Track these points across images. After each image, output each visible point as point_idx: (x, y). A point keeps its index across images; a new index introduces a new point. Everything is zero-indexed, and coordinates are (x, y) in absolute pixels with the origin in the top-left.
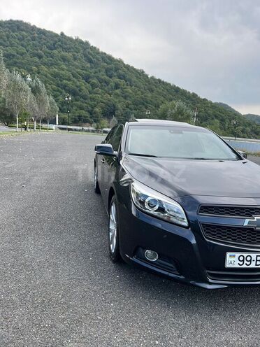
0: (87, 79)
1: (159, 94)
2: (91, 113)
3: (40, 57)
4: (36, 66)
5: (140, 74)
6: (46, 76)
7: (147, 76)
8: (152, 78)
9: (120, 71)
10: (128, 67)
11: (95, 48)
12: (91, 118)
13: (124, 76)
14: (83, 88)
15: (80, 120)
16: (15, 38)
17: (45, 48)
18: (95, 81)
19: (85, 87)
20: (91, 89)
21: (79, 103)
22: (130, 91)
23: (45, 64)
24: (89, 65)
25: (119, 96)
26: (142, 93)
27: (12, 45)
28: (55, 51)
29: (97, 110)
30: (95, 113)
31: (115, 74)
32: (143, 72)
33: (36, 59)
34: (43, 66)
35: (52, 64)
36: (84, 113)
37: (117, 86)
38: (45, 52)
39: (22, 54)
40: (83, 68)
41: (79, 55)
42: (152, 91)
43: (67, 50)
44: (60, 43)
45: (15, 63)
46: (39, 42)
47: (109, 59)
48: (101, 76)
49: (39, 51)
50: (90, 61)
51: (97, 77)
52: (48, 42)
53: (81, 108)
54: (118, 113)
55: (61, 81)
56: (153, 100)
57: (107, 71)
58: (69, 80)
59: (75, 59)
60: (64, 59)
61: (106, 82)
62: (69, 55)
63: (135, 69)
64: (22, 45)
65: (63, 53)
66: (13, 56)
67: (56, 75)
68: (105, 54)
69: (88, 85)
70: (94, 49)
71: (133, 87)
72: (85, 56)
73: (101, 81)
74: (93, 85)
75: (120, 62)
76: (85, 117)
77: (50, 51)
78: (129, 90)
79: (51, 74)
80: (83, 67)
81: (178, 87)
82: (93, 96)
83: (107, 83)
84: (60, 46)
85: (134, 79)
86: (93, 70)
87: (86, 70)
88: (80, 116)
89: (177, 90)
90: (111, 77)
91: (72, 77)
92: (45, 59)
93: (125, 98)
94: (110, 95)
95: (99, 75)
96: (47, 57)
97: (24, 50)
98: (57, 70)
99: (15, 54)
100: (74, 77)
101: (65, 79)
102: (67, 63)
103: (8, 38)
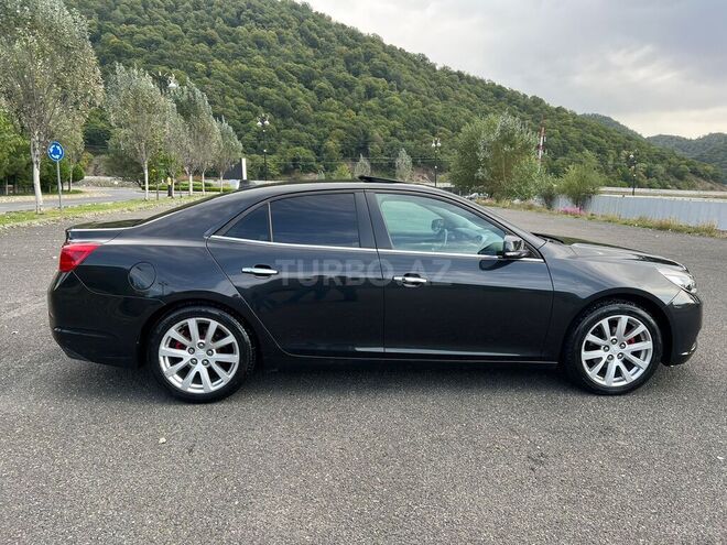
0: (307, 80)
1: (461, 102)
2: (318, 151)
3: (211, 42)
4: (204, 61)
5: (419, 63)
6: (223, 80)
7: (433, 67)
8: (445, 70)
9: (376, 61)
10: (391, 51)
11: (322, 16)
12: (318, 161)
13: (384, 71)
14: (300, 99)
15: (296, 166)
16: (159, 7)
17: (220, 23)
18: (324, 84)
19: (304, 99)
20: (316, 102)
21: (292, 132)
22: (400, 101)
23: (222, 56)
24: (310, 52)
25: (374, 112)
26: (425, 103)
27: (153, 21)
28: (240, 29)
29: (330, 144)
30: (326, 151)
31: (366, 67)
32: (425, 59)
33: (204, 47)
34: (216, 61)
35: (235, 56)
36: (304, 153)
37: (370, 92)
38: (220, 32)
39: (174, 39)
40: (299, 59)
41: (290, 34)
42: (444, 98)
43: (265, 24)
44: (250, 11)
45: (162, 57)
46: (208, 12)
47: (351, 37)
48: (335, 74)
49: (209, 31)
50: (313, 44)
51: (329, 77)
52: (226, 10)
53: (298, 143)
54: (374, 147)
55: (254, 88)
56: (448, 116)
57: (348, 61)
58: (271, 85)
59: (282, 41)
60: (259, 43)
61: (346, 86)
62: (269, 35)
63: (406, 55)
64: (175, 21)
65: (256, 31)
66: (158, 43)
67: (243, 78)
68: (343, 26)
69: (310, 93)
70: (320, 17)
71: (405, 92)
72: (302, 33)
73: (336, 83)
74: (321, 93)
75: (376, 40)
76: (306, 160)
77: (230, 29)
78: (395, 98)
79: (235, 76)
80: (299, 56)
81: (500, 87)
82: (321, 115)
83: (350, 87)
84: (251, 17)
85: (407, 75)
86: (320, 62)
87: (305, 63)
88: (294, 160)
89: (499, 93)
90: (356, 74)
91: (277, 79)
92: (221, 46)
93: (388, 115)
94: (357, 111)
95: (333, 71)
96: (226, 41)
97: (178, 30)
98: (245, 67)
99: (162, 39)
100: (281, 78)
101: (264, 84)
102: (265, 51)
103: (145, 7)
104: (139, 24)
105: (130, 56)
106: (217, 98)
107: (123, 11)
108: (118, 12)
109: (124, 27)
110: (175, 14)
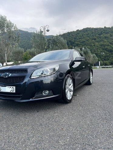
3: (95, 39)
4: (93, 43)
6: (97, 46)
16: (85, 35)
17: (97, 35)
27: (84, 38)
28: (102, 35)
33: (94, 41)
34: (96, 43)
35: (100, 41)
39: (88, 40)
43: (107, 33)
44: (104, 31)
45: (85, 44)
46: (95, 34)
49: (95, 37)
52: (98, 32)
55: (104, 47)
58: (108, 46)
59: (111, 36)
60: (106, 37)
62: (108, 35)
64: (88, 37)
65: (105, 35)
66: (85, 42)
67: (102, 45)
77: (99, 36)
79: (100, 45)
84: (104, 32)
91: (110, 44)
92: (97, 40)
96: (98, 38)
97: (89, 38)
98: (102, 43)
99: (85, 41)
100: (111, 44)
101: (106, 46)
102: (107, 39)
103: (83, 35)
104: (81, 39)
105: (79, 45)
106: (96, 50)
107: (79, 37)
108: (78, 37)
109: (79, 40)
110: (88, 36)
